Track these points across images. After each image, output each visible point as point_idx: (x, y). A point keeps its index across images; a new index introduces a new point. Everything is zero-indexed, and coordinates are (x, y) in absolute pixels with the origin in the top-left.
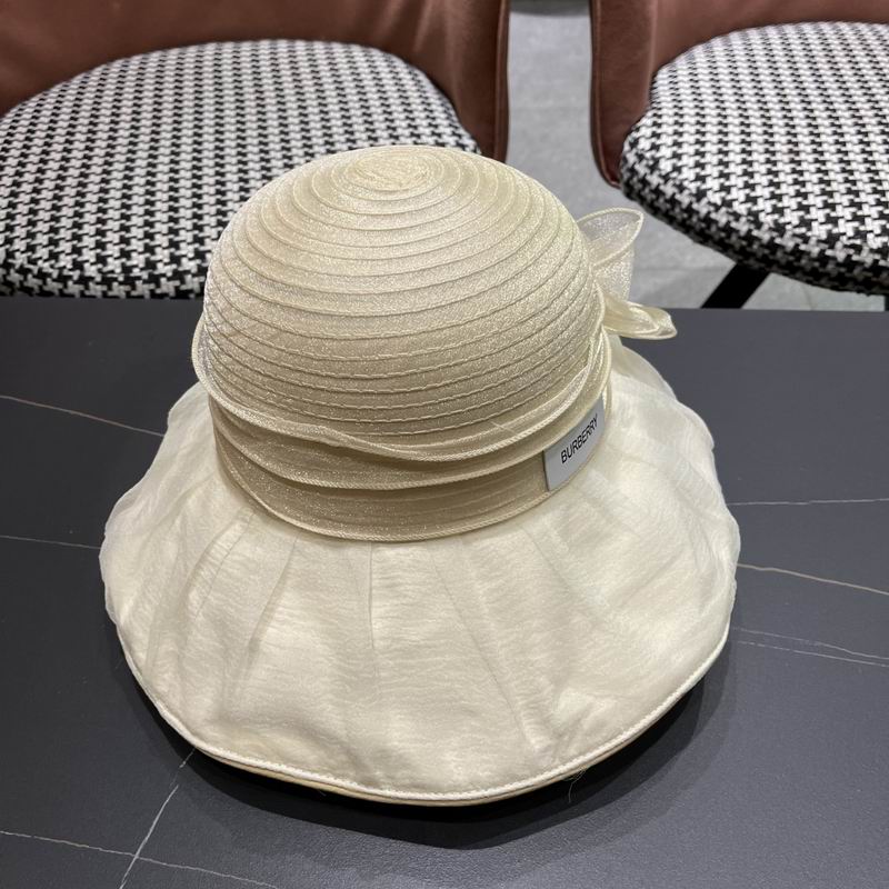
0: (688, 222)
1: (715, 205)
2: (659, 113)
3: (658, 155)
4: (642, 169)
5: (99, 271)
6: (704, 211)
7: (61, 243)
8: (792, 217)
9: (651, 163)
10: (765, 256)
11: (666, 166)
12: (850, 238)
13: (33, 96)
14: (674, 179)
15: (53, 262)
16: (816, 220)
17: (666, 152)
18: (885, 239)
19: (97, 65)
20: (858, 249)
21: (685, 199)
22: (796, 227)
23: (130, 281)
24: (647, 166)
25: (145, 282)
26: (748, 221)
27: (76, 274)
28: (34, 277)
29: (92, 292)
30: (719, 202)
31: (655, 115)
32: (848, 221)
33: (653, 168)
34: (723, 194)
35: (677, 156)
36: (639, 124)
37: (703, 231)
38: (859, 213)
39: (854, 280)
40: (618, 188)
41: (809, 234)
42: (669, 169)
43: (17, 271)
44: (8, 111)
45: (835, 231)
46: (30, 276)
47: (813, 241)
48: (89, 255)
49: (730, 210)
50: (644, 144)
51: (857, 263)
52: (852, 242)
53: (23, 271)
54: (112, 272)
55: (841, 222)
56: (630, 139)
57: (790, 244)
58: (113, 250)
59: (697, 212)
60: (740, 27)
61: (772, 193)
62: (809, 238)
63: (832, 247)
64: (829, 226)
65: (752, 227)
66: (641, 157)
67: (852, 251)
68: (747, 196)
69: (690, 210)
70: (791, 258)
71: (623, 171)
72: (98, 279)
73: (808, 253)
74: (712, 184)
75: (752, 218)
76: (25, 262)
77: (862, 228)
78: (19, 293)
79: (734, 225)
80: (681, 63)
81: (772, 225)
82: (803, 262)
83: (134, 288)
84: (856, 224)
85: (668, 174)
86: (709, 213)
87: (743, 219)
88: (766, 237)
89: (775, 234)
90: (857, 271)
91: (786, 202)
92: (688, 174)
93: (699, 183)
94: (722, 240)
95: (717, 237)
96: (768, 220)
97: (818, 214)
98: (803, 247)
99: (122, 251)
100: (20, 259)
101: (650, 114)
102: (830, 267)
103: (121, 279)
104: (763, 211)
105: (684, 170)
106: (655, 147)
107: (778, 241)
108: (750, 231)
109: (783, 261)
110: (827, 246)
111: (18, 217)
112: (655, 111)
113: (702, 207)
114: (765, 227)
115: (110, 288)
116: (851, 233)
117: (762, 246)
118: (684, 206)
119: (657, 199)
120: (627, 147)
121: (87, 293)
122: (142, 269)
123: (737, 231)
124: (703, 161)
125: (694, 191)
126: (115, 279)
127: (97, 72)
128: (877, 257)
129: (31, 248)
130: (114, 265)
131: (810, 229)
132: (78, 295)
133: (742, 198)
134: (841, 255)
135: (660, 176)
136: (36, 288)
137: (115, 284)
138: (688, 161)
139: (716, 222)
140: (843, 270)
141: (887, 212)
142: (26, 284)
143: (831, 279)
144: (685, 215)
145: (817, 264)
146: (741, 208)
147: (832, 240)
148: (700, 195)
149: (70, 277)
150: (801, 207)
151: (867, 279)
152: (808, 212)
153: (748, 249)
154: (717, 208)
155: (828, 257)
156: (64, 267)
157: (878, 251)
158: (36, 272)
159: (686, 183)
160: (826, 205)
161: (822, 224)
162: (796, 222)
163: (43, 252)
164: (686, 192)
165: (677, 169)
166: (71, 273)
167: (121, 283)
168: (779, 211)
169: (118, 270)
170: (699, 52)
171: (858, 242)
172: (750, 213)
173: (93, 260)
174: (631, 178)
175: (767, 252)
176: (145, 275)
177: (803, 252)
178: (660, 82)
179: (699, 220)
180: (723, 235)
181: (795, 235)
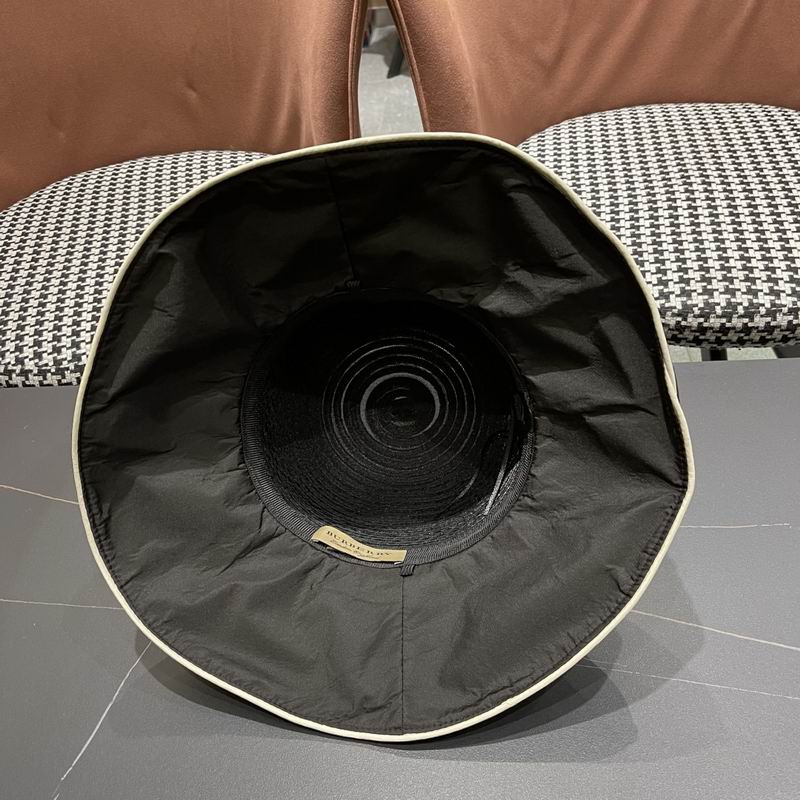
5: (36, 364)
7: (7, 343)
19: (48, 184)
23: (61, 372)
25: (72, 372)
27: (18, 368)
29: (31, 383)
48: (28, 352)
54: (47, 365)
58: (47, 347)
72: (36, 372)
83: (64, 377)
99: (54, 347)
103: (53, 370)
115: (45, 379)
121: (27, 383)
122: (69, 362)
126: (49, 371)
127: (48, 190)
130: (48, 359)
132: (20, 385)
137: (49, 374)
149: (14, 371)
156: (9, 363)
166: (14, 368)
167: (53, 374)
169: (51, 364)
170: (534, 141)
173: (31, 356)
176: (72, 366)
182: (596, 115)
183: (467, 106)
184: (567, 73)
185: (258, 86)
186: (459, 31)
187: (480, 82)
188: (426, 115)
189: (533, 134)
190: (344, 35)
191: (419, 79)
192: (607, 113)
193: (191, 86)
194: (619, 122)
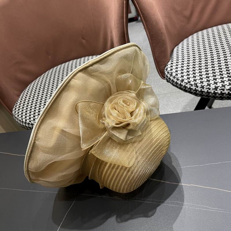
0: (181, 88)
1: (186, 83)
2: (173, 60)
3: (172, 72)
4: (169, 76)
6: (184, 85)
7: (36, 116)
8: (205, 84)
9: (171, 74)
10: (201, 94)
11: (174, 74)
12: (221, 87)
13: (33, 81)
14: (176, 77)
15: (34, 121)
16: (212, 84)
17: (174, 70)
18: (230, 86)
19: (47, 71)
20: (223, 90)
21: (179, 82)
22: (206, 86)
24: (170, 75)
26: (195, 86)
28: (31, 125)
30: (187, 82)
31: (172, 61)
32: (220, 83)
33: (171, 75)
34: (188, 80)
35: (177, 71)
36: (168, 64)
37: (185, 89)
38: (223, 80)
39: (224, 97)
40: (165, 79)
41: (210, 87)
42: (175, 75)
43: (27, 124)
44: (28, 85)
45: (217, 86)
46: (30, 125)
47: (211, 89)
49: (190, 84)
50: (169, 69)
51: (224, 93)
52: (221, 88)
53: (29, 124)
55: (218, 83)
56: (166, 68)
57: (206, 91)
59: (182, 85)
60: (197, 32)
61: (200, 78)
62: (210, 88)
63: (217, 90)
64: (215, 85)
65: (196, 87)
66: (168, 73)
67: (222, 91)
68: (194, 79)
69: (180, 85)
70: (207, 94)
71: (165, 76)
73: (211, 92)
74: (185, 77)
75: (195, 85)
76: (29, 122)
77: (224, 84)
78: (29, 129)
79: (191, 87)
80: (180, 45)
81: (201, 86)
82: (210, 94)
84: (222, 83)
85: (175, 76)
86: (185, 85)
87: (193, 86)
88: (200, 90)
89: (202, 89)
90: (224, 95)
91: (204, 80)
92: (179, 76)
93: (182, 78)
94: (189, 91)
95: (188, 91)
96: (199, 85)
97: (212, 82)
98: (209, 91)
100: (28, 121)
101: (170, 61)
102: (217, 95)
104: (198, 83)
105: (178, 75)
106: (171, 70)
107: (203, 90)
108: (196, 88)
109: (205, 95)
110: (215, 90)
111: (28, 111)
112: (172, 60)
113: (183, 84)
114: (199, 87)
116: (221, 86)
117: (199, 92)
118: (179, 84)
119: (173, 83)
120: (165, 71)
123: (193, 89)
124: (183, 72)
125: (181, 80)
128: (229, 91)
129: (30, 118)
131: (210, 86)
133: (193, 80)
134: (219, 92)
135: (173, 77)
136: (31, 127)
138: (179, 72)
139: (187, 87)
140: (221, 95)
141: (230, 79)
142: (29, 127)
143: (218, 98)
144: (180, 86)
145: (214, 95)
146: (192, 83)
147: (216, 88)
148: (182, 81)
150: (208, 81)
151: (228, 97)
152: (209, 82)
153: (196, 93)
154: (187, 84)
155: (216, 93)
157: (229, 90)
158: (31, 124)
159: (179, 78)
160: (214, 79)
161: (213, 84)
162: (207, 85)
163: (32, 119)
164: (179, 80)
165: (177, 75)
168: (202, 82)
170: (185, 41)
171: (223, 88)
172: (195, 84)
174: (167, 78)
175: (201, 93)
177: (209, 92)
178: (174, 51)
179: (183, 87)
180: (189, 90)
181: (206, 88)
182: (205, 30)
183: (162, 33)
184: (194, 19)
185: (101, 36)
186: (157, 11)
187: (166, 26)
188: (149, 37)
189: (185, 39)
190: (122, 17)
191: (146, 27)
192: (209, 29)
193: (83, 39)
194: (213, 31)
